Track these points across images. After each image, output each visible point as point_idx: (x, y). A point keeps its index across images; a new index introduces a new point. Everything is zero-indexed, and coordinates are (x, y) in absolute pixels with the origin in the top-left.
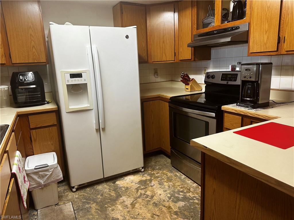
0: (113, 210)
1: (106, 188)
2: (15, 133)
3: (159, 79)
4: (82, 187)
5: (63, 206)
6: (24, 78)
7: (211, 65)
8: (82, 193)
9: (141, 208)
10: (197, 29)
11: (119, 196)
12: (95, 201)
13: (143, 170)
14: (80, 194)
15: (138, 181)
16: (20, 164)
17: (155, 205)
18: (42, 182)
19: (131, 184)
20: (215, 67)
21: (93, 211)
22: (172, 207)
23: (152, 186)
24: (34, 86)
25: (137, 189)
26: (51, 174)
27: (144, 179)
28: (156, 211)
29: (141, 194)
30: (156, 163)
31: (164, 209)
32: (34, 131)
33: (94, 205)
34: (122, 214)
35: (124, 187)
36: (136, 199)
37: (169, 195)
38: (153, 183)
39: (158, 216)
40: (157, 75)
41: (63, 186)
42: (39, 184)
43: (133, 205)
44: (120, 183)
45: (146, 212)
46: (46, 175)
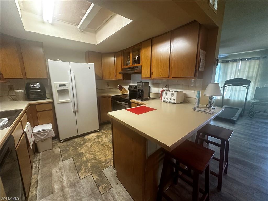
0: (81, 149)
1: (79, 140)
2: (27, 113)
3: (109, 87)
4: (66, 140)
5: (54, 150)
6: (34, 86)
7: (131, 82)
8: (66, 143)
9: (94, 147)
10: (124, 66)
11: (85, 143)
12: (72, 146)
13: (99, 131)
14: (65, 143)
15: (96, 136)
16: (29, 128)
17: (102, 145)
18: (43, 138)
19: (92, 137)
20: (133, 83)
21: (71, 151)
22: (110, 145)
23: (102, 137)
24: (40, 90)
25: (95, 139)
26: (48, 134)
27: (99, 134)
28: (102, 148)
29: (96, 141)
30: (106, 127)
31: (106, 146)
32: (39, 113)
33: (71, 148)
34: (85, 150)
35: (88, 139)
36: (93, 143)
37: (109, 141)
38: (103, 136)
39: (102, 149)
40: (108, 85)
41: (56, 140)
42: (41, 140)
43: (91, 146)
44: (86, 137)
45: (97, 148)
46: (45, 134)
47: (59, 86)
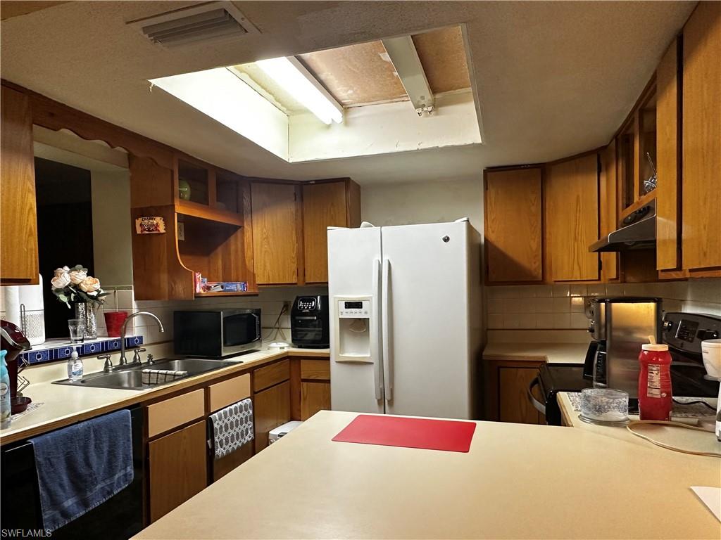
6: (304, 305)
24: (314, 318)
32: (305, 384)
47: (346, 308)
